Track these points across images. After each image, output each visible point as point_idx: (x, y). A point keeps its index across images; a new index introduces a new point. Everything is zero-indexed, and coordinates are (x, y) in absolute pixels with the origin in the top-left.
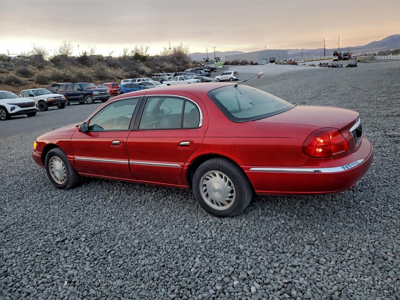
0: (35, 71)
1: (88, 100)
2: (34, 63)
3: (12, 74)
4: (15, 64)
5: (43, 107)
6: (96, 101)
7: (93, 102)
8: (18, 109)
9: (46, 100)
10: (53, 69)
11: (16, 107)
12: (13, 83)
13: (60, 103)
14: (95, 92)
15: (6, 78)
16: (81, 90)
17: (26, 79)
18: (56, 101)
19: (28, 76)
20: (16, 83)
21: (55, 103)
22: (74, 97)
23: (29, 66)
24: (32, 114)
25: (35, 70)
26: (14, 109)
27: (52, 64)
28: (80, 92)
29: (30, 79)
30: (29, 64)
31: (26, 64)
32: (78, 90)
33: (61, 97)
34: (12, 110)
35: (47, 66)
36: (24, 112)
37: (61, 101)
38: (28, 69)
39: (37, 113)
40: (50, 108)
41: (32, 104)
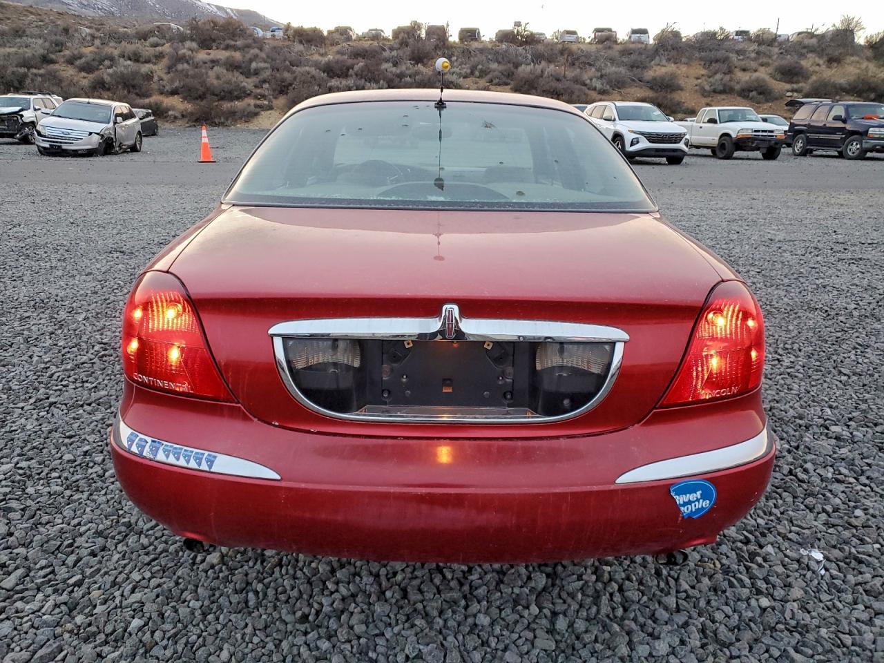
0: (817, 68)
1: (850, 147)
2: (823, 50)
3: (763, 74)
4: (782, 51)
5: (725, 149)
6: (869, 155)
7: (862, 156)
8: (644, 144)
9: (734, 136)
10: (865, 64)
11: (643, 139)
12: (754, 93)
13: (766, 145)
14: (877, 129)
15: (746, 82)
16: (844, 121)
17: (788, 86)
18: (756, 139)
19: (795, 79)
20: (760, 94)
21: (753, 143)
22: (822, 136)
23: (810, 55)
24: (675, 159)
25: (818, 65)
26: (638, 142)
27: (869, 53)
28: (840, 125)
29: (795, 86)
30: (811, 51)
31: (804, 51)
32: (837, 118)
33: (772, 131)
34: (632, 145)
35: (852, 58)
36: (653, 153)
37: (770, 141)
38: (804, 63)
39: (686, 160)
40: (737, 154)
41: (676, 138)
